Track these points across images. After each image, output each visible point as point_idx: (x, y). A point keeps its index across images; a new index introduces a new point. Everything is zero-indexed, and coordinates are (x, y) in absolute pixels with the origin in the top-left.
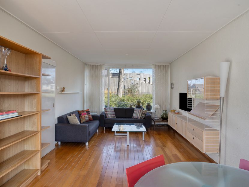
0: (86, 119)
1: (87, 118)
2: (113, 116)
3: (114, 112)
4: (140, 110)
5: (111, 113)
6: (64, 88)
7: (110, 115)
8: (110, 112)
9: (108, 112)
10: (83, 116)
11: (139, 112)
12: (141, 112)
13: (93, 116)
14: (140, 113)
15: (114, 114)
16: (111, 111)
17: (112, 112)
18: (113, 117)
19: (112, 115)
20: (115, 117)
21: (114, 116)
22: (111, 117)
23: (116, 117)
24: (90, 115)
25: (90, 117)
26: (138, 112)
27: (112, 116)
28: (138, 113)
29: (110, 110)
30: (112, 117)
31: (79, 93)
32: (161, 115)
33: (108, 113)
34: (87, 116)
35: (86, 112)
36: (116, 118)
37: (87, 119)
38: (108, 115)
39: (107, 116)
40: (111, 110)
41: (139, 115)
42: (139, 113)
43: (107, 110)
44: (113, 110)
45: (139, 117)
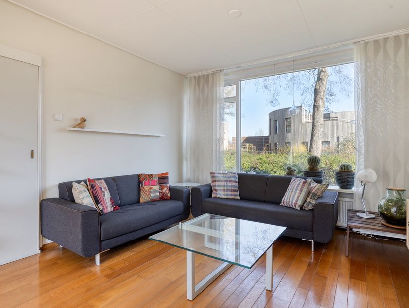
0: (153, 195)
1: (154, 192)
2: (233, 193)
3: (237, 185)
4: (301, 183)
5: (227, 186)
6: (84, 120)
7: (224, 190)
8: (223, 183)
9: (217, 184)
10: (147, 188)
11: (299, 188)
12: (305, 189)
13: (171, 189)
14: (301, 191)
15: (237, 189)
16: (226, 181)
17: (229, 184)
18: (231, 197)
19: (227, 190)
20: (239, 197)
21: (236, 195)
22: (224, 197)
23: (243, 198)
24: (166, 187)
25: (164, 191)
26: (296, 190)
27: (230, 193)
28: (295, 192)
29: (225, 179)
30: (229, 197)
31: (159, 136)
32: (380, 207)
33: (218, 186)
34: (156, 187)
35: (156, 179)
36: (241, 199)
37: (156, 195)
38: (216, 190)
39: (214, 191)
40: (228, 179)
41: (298, 197)
42: (298, 192)
43: (217, 179)
44: (233, 179)
45: (296, 203)
